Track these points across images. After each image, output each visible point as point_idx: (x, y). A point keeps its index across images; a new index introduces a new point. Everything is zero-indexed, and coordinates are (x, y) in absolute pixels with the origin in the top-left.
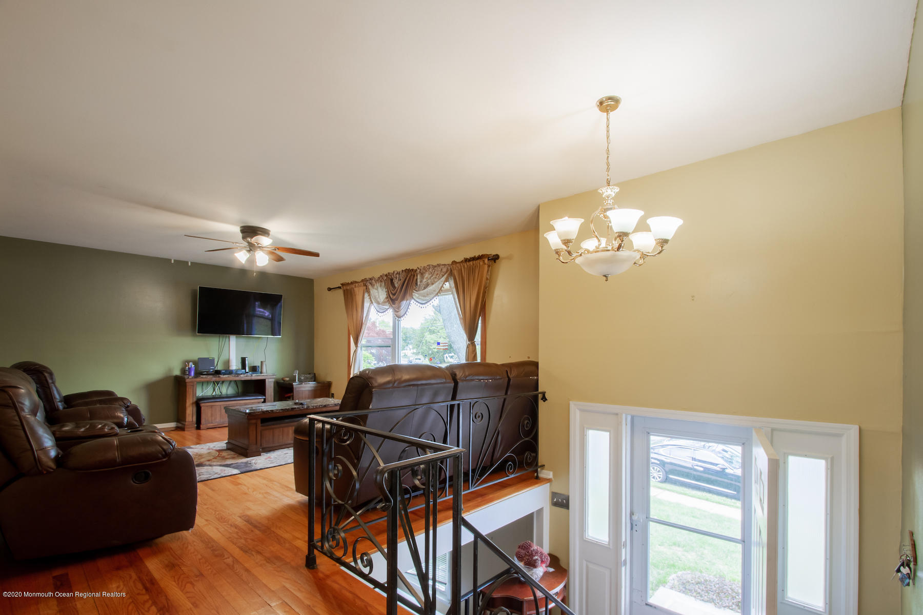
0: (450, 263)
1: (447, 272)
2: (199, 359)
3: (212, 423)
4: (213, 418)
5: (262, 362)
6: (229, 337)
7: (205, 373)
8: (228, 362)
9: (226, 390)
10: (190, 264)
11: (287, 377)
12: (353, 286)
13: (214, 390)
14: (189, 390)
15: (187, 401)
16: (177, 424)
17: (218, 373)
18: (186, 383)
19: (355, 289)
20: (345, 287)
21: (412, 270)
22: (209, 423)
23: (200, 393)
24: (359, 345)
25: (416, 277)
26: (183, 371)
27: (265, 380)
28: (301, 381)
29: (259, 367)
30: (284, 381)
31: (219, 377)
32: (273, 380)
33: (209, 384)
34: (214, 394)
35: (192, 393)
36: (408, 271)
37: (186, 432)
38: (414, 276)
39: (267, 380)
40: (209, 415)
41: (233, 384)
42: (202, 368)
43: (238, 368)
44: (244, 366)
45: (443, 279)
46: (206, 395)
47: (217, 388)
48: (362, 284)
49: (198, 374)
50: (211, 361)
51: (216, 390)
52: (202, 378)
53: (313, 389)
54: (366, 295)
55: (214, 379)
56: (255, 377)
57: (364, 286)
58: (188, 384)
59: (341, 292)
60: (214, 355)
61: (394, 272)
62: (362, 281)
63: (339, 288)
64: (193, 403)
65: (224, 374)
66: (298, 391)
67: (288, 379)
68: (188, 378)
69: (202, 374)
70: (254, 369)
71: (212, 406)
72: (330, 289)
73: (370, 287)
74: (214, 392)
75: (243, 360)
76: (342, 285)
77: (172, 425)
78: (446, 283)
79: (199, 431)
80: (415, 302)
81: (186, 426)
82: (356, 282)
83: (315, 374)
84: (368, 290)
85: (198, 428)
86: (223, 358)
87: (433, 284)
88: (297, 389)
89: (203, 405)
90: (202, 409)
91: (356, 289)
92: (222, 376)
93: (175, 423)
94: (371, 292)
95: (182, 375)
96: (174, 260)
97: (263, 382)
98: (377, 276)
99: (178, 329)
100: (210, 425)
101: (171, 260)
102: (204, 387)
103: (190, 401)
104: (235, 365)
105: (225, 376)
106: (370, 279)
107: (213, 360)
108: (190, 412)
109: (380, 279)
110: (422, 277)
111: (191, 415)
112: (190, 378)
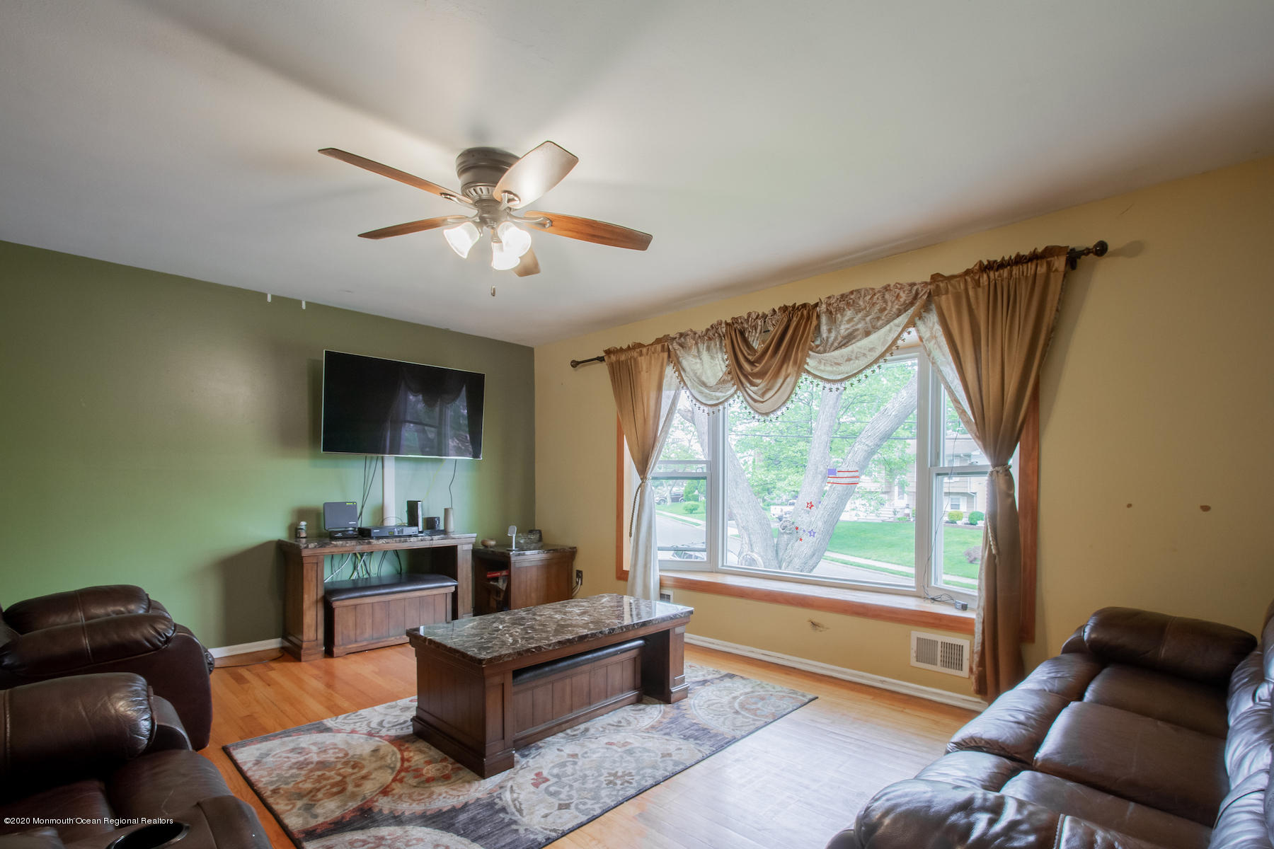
0: (928, 280)
1: (912, 304)
2: (325, 504)
3: (356, 641)
4: (358, 632)
5: (446, 511)
6: (383, 459)
7: (340, 535)
8: (380, 511)
9: (379, 568)
10: (304, 306)
11: (492, 539)
12: (635, 354)
13: (355, 568)
14: (309, 574)
15: (306, 596)
16: (282, 643)
17: (364, 534)
18: (302, 558)
19: (639, 358)
20: (613, 358)
21: (804, 306)
22: (350, 643)
23: (329, 576)
24: (649, 476)
25: (814, 323)
26: (295, 530)
27: (457, 546)
28: (521, 548)
29: (439, 518)
30: (486, 546)
31: (369, 543)
32: (470, 547)
33: (345, 558)
34: (355, 576)
35: (314, 580)
36: (789, 311)
37: (303, 664)
38: (809, 318)
39: (459, 547)
40: (351, 623)
41: (390, 556)
42: (331, 524)
43: (399, 522)
44: (413, 521)
45: (903, 319)
46: (339, 579)
47: (360, 564)
48: (659, 347)
49: (327, 537)
50: (348, 509)
51: (359, 568)
52: (336, 546)
53: (540, 564)
54: (670, 371)
55: (359, 548)
56: (437, 541)
57: (663, 350)
58: (305, 561)
59: (602, 370)
60: (353, 496)
61: (749, 315)
62: (658, 341)
63: (601, 359)
64: (317, 602)
65: (378, 538)
66: (519, 568)
67: (493, 543)
68: (307, 547)
69: (332, 536)
70: (431, 524)
71: (355, 606)
72: (575, 364)
73: (680, 352)
74: (356, 573)
75: (412, 507)
76: (608, 352)
77: (273, 644)
78: (910, 329)
79: (330, 660)
80: (810, 378)
81: (303, 652)
82: (640, 345)
83: (540, 532)
84: (673, 358)
85: (329, 653)
86: (372, 502)
87: (867, 334)
88: (517, 565)
89: (339, 604)
90: (337, 612)
91: (643, 361)
92: (374, 541)
93: (279, 639)
94: (685, 363)
95: (293, 541)
96: (273, 297)
97: (452, 551)
98: (701, 328)
99: (286, 439)
100: (353, 647)
101: (266, 295)
102: (336, 562)
103: (311, 596)
104: (395, 517)
105: (381, 541)
106: (681, 335)
107: (355, 507)
108: (312, 619)
109: (711, 335)
110: (832, 321)
111: (313, 628)
112: (309, 549)
